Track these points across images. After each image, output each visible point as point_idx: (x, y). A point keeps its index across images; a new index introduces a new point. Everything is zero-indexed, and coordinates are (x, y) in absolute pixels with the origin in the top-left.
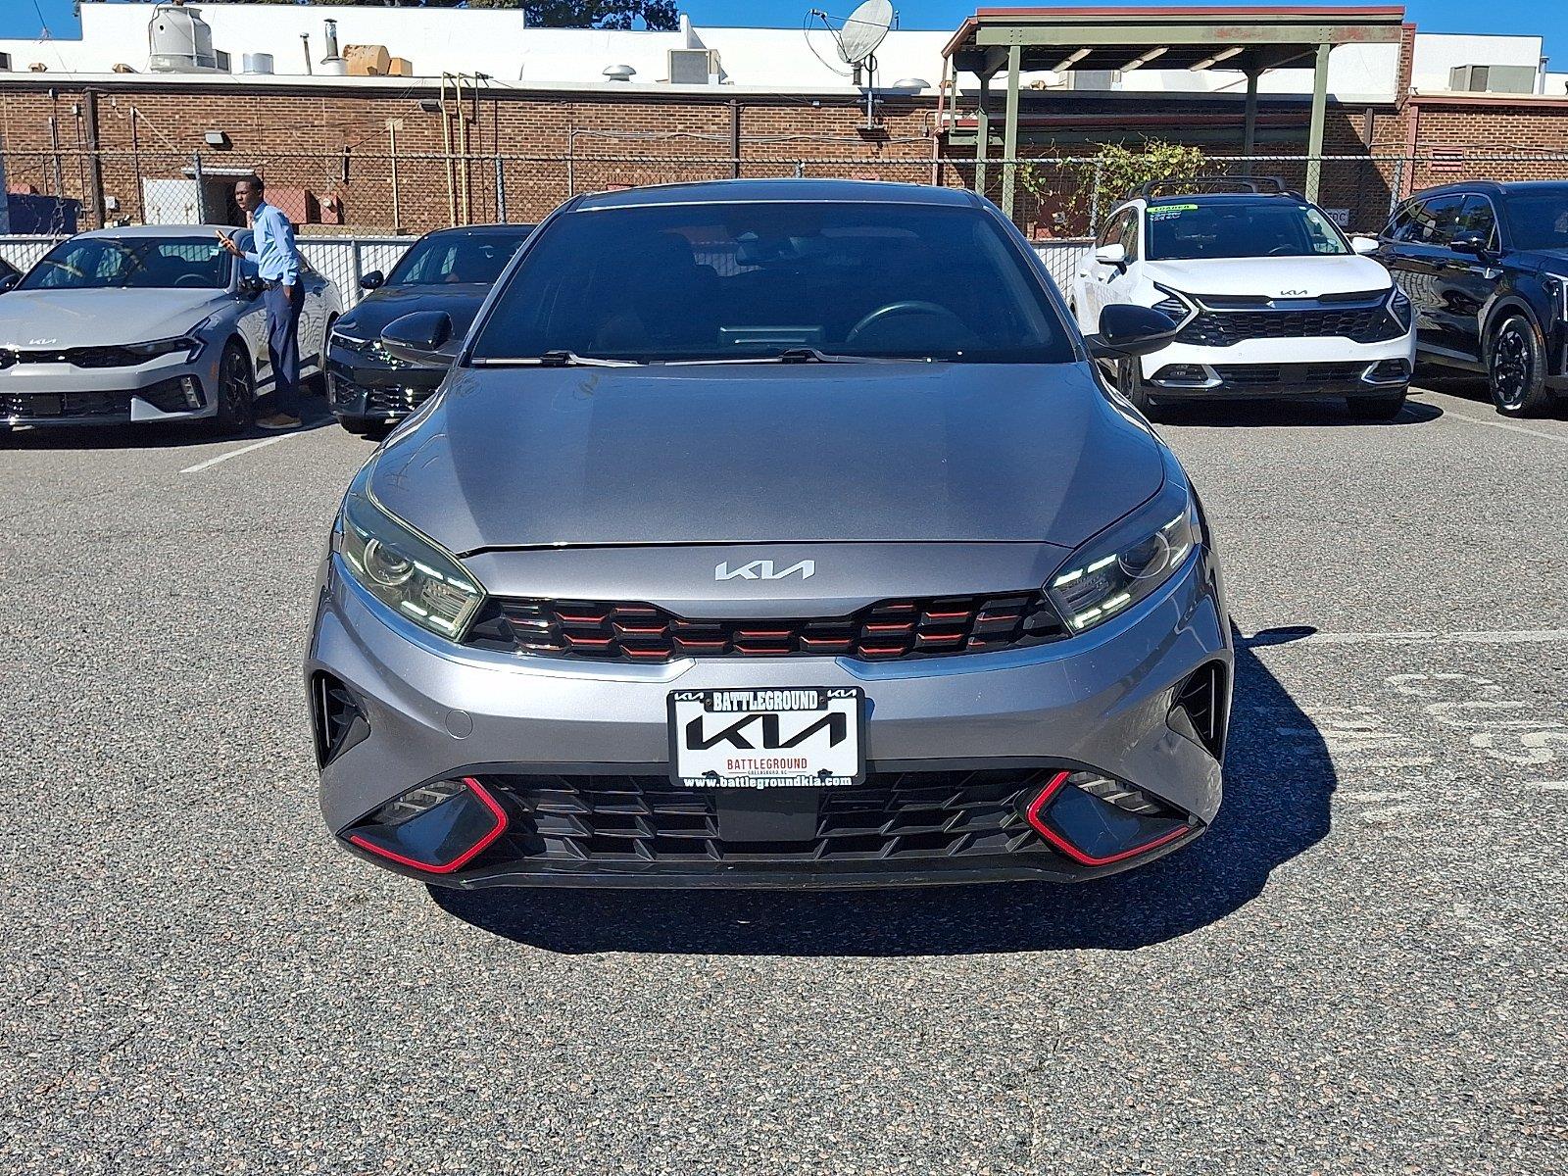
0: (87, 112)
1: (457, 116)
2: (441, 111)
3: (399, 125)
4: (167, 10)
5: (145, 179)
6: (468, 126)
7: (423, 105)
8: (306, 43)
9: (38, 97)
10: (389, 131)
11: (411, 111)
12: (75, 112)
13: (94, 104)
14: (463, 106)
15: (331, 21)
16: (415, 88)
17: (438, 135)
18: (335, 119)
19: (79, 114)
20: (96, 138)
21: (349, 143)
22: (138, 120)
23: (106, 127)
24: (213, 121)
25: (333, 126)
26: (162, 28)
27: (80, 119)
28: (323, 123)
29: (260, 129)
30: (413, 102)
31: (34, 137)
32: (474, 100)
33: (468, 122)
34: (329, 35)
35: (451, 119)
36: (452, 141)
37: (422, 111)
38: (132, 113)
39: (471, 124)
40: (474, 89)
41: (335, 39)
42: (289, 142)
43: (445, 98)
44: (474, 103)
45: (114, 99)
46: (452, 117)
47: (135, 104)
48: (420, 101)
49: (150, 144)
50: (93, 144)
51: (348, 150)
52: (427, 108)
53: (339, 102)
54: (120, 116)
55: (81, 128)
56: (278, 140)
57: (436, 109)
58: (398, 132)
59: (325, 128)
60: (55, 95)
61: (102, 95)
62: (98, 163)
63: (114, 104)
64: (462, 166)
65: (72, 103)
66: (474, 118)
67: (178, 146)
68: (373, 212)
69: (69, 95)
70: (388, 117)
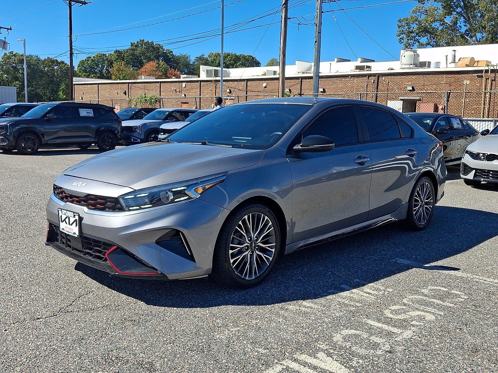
0: (376, 82)
1: (488, 79)
2: (483, 77)
3: (468, 82)
4: (407, 51)
5: (388, 100)
6: (492, 82)
7: (477, 76)
8: (447, 58)
9: (364, 78)
10: (465, 85)
11: (473, 78)
12: (373, 82)
13: (378, 79)
14: (491, 75)
15: (454, 51)
16: (475, 70)
17: (481, 85)
18: (448, 81)
19: (374, 83)
20: (377, 89)
21: (451, 88)
22: (389, 84)
23: (380, 86)
24: (410, 83)
25: (447, 83)
26: (404, 56)
27: (374, 84)
28: (444, 83)
29: (424, 85)
30: (474, 75)
31: (361, 89)
32: (495, 73)
33: (492, 80)
34: (453, 55)
35: (486, 80)
36: (486, 87)
37: (477, 78)
38: (388, 81)
39: (493, 81)
40: (495, 69)
41: (455, 56)
42: (432, 89)
43: (485, 73)
44: (495, 74)
45: (384, 78)
46: (487, 79)
47: (389, 79)
48: (477, 74)
49: (392, 90)
50: (376, 91)
51: (450, 90)
52: (478, 77)
53: (449, 76)
54: (385, 83)
55: (374, 86)
56: (429, 88)
57: (482, 77)
58: (467, 85)
59: (444, 84)
60: (368, 78)
61: (381, 77)
62: (377, 96)
63: (383, 79)
64: (488, 95)
65: (372, 79)
66: (495, 79)
67: (399, 91)
68: (456, 110)
69: (372, 77)
70: (465, 80)
